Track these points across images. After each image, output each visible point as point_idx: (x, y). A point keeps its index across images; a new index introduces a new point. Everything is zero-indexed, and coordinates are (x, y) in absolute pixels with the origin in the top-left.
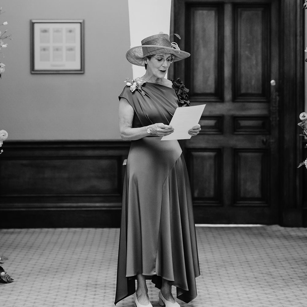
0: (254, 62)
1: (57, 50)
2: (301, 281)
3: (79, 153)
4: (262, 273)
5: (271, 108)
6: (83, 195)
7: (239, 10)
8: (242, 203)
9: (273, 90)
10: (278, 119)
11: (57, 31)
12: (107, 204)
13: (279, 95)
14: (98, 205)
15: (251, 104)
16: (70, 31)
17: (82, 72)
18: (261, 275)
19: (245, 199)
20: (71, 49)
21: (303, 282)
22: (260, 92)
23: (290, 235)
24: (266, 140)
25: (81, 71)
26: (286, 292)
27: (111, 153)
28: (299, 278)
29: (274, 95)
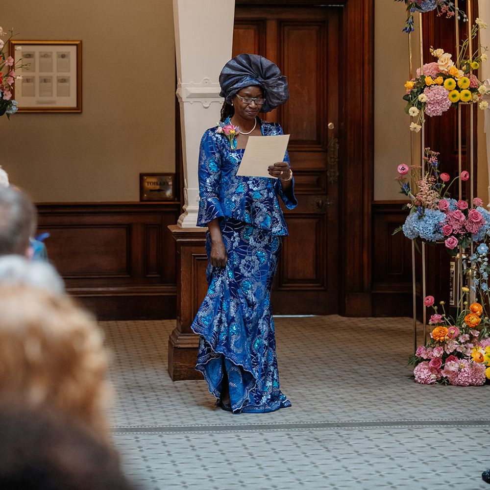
0: (306, 99)
1: (45, 81)
2: (399, 380)
3: (75, 220)
4: (346, 371)
5: (329, 159)
6: (80, 277)
7: (286, 28)
8: (289, 287)
9: (330, 134)
10: (337, 174)
11: (46, 56)
12: (112, 289)
13: (338, 143)
14: (99, 289)
15: (302, 154)
16: (63, 56)
17: (80, 111)
18: (345, 373)
19: (293, 281)
20: (63, 80)
21: (401, 380)
22: (315, 139)
23: (360, 327)
24: (322, 203)
25: (78, 109)
26: (386, 391)
27: (117, 219)
28: (393, 376)
29: (333, 142)
